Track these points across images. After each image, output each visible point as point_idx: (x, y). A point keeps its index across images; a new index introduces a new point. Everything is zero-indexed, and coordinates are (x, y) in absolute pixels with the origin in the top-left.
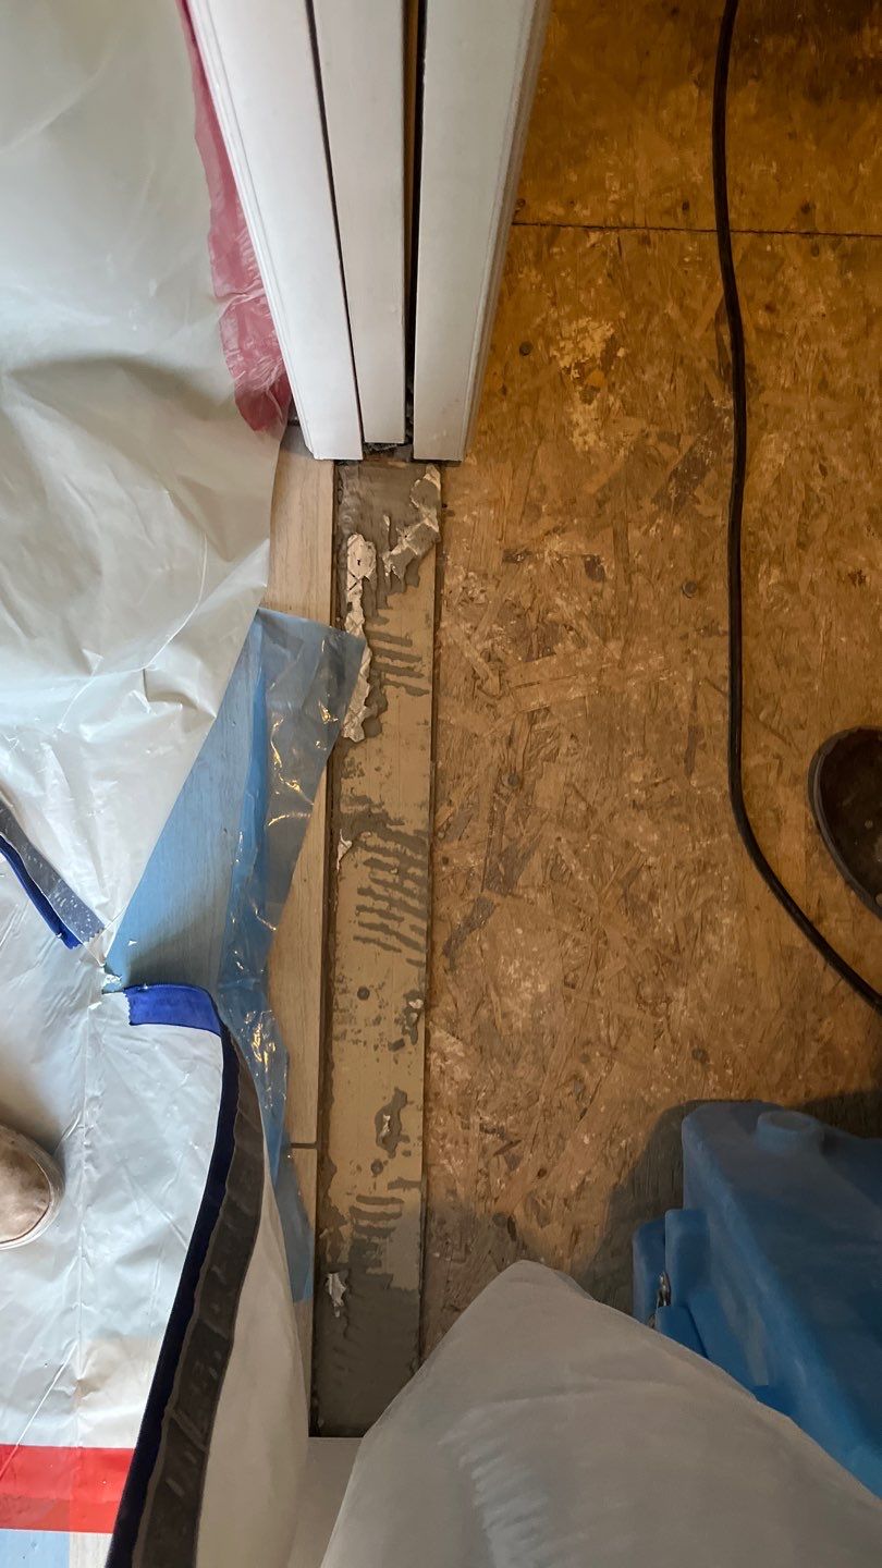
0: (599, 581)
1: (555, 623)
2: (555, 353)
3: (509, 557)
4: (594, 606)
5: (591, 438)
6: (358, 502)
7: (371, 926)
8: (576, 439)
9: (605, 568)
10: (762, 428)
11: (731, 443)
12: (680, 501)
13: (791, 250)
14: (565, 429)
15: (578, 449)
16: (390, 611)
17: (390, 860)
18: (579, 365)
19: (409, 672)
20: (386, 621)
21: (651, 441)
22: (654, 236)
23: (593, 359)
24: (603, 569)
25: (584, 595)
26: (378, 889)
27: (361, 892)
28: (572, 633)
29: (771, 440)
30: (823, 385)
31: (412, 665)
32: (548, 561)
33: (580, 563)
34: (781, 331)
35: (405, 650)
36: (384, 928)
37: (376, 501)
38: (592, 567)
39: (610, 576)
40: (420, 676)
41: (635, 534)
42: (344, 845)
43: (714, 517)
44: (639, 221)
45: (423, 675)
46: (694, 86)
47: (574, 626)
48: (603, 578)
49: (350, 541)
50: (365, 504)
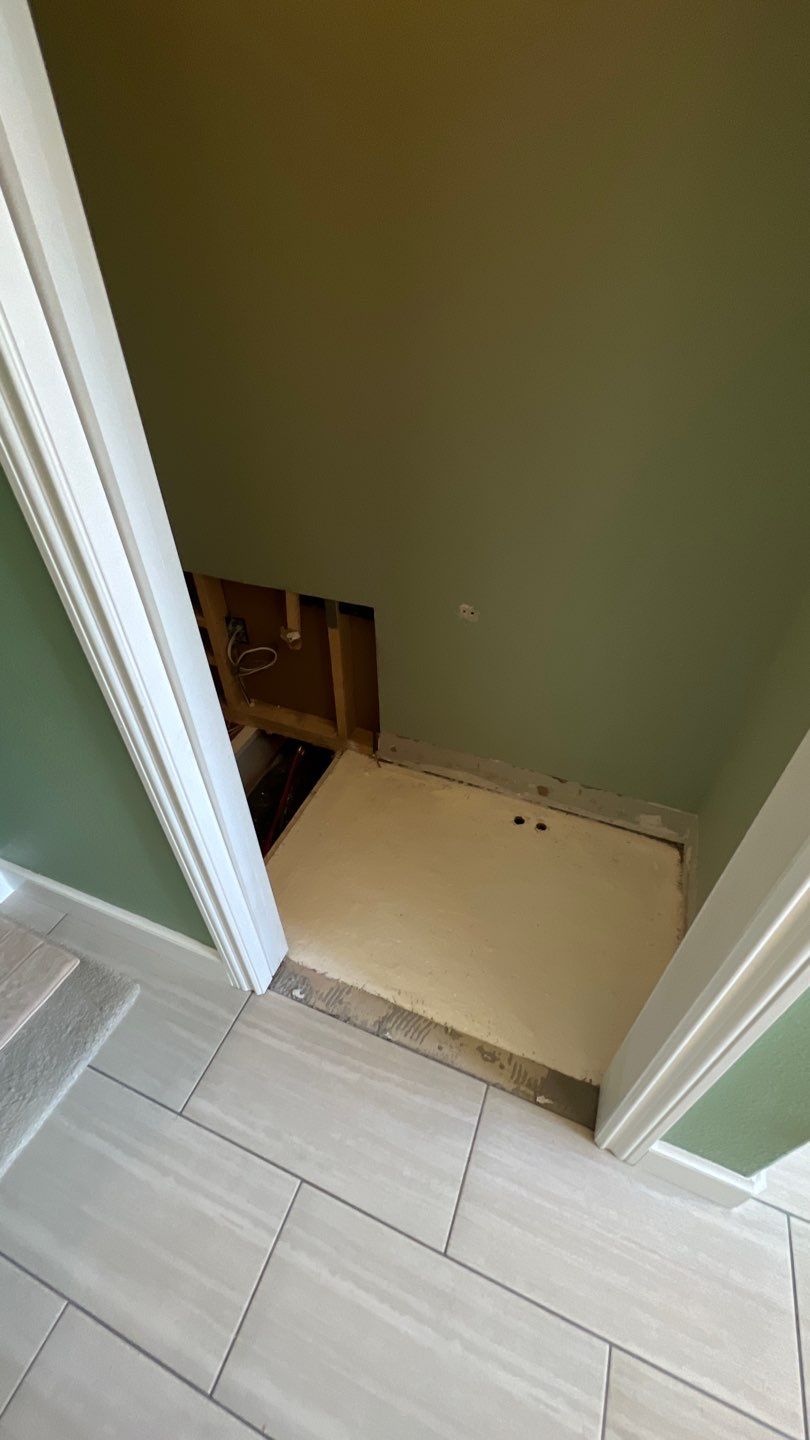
7: (418, 1037)
17: (399, 1022)
26: (407, 1029)
27: (406, 1035)
36: (420, 1033)
42: (388, 1035)
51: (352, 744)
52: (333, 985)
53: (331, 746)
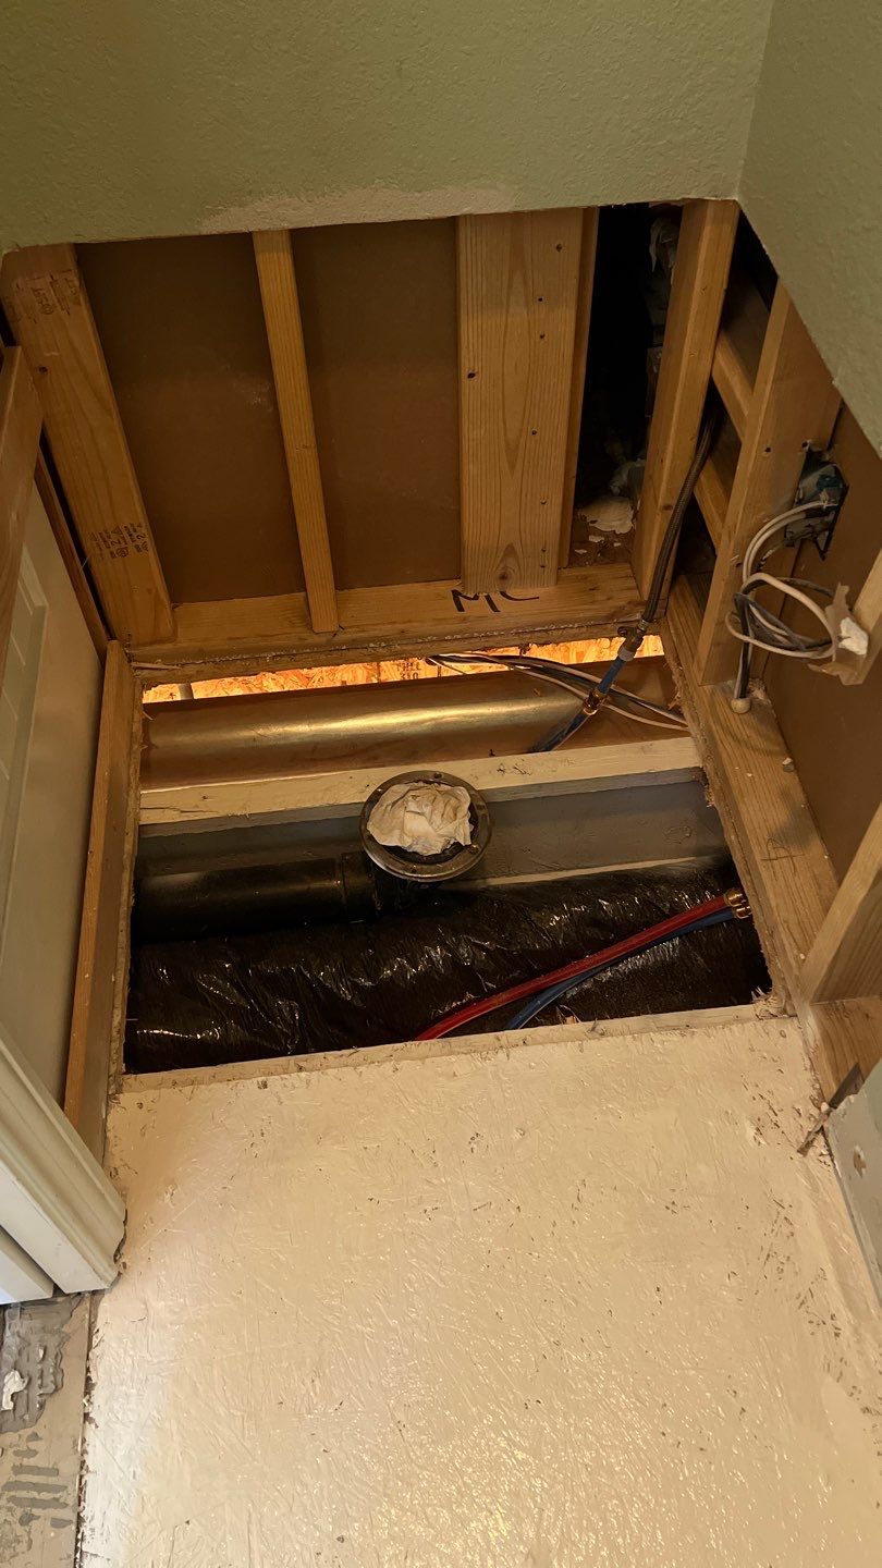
6: (18, 1340)
16: (39, 1442)
19: (57, 1503)
20: (35, 1453)
31: (58, 1496)
35: (52, 1480)
37: (34, 1339)
40: (65, 1505)
45: (67, 1505)
49: (7, 1378)
50: (25, 1343)
51: (811, 1023)
52: (68, 1467)
53: (776, 969)
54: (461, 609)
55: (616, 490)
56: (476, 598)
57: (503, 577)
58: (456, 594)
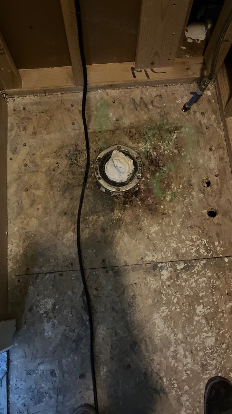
0: (55, 377)
1: (42, 392)
2: (39, 309)
3: (28, 373)
4: (54, 386)
5: (50, 333)
8: (46, 334)
9: (56, 372)
10: (98, 324)
11: (89, 330)
12: (76, 349)
13: (101, 272)
14: (43, 332)
15: (46, 337)
18: (46, 312)
21: (67, 332)
22: (64, 273)
23: (49, 310)
24: (55, 373)
25: (51, 382)
28: (48, 395)
29: (101, 327)
30: (113, 309)
32: (39, 373)
33: (49, 372)
34: (100, 295)
38: (53, 373)
39: (57, 375)
41: (64, 361)
43: (86, 353)
44: (60, 270)
46: (72, 232)
47: (48, 393)
48: (55, 376)
54: (134, 76)
55: (199, 18)
56: (141, 71)
57: (152, 63)
58: (133, 69)
